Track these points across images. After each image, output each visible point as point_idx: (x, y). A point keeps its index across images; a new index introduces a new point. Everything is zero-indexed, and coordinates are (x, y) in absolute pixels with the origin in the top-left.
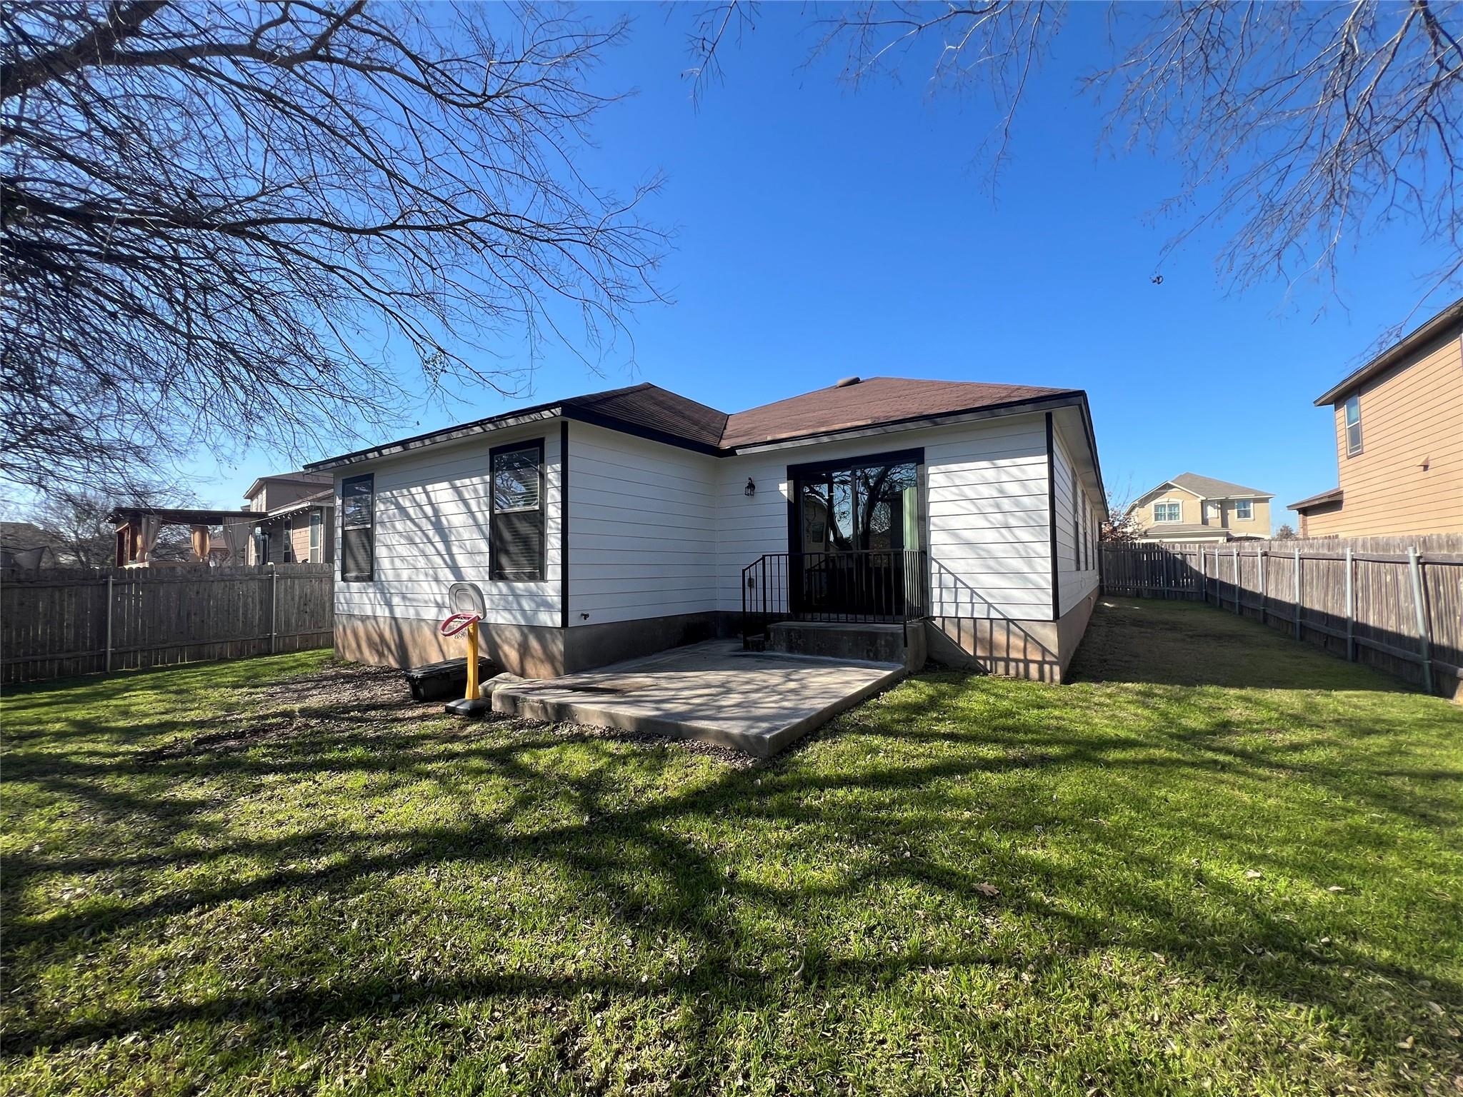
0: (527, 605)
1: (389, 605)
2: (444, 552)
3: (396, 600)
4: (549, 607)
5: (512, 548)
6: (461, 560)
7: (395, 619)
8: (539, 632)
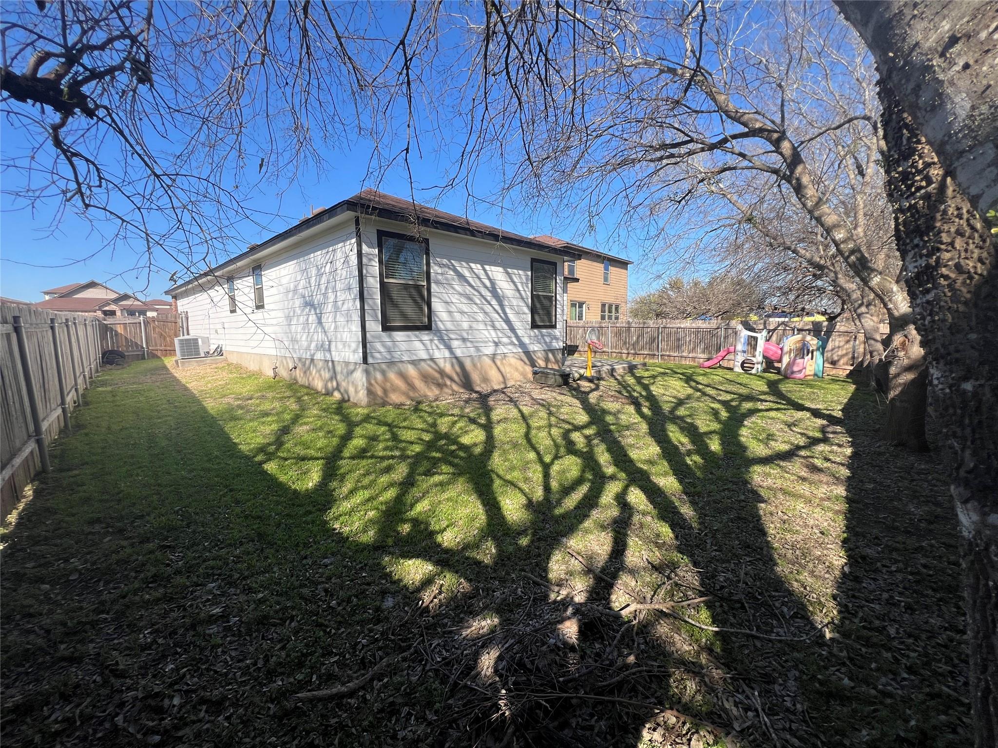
0: (548, 340)
1: (449, 348)
2: (500, 312)
3: (455, 344)
4: (557, 339)
5: (541, 312)
6: (512, 317)
7: (456, 358)
8: (552, 351)
